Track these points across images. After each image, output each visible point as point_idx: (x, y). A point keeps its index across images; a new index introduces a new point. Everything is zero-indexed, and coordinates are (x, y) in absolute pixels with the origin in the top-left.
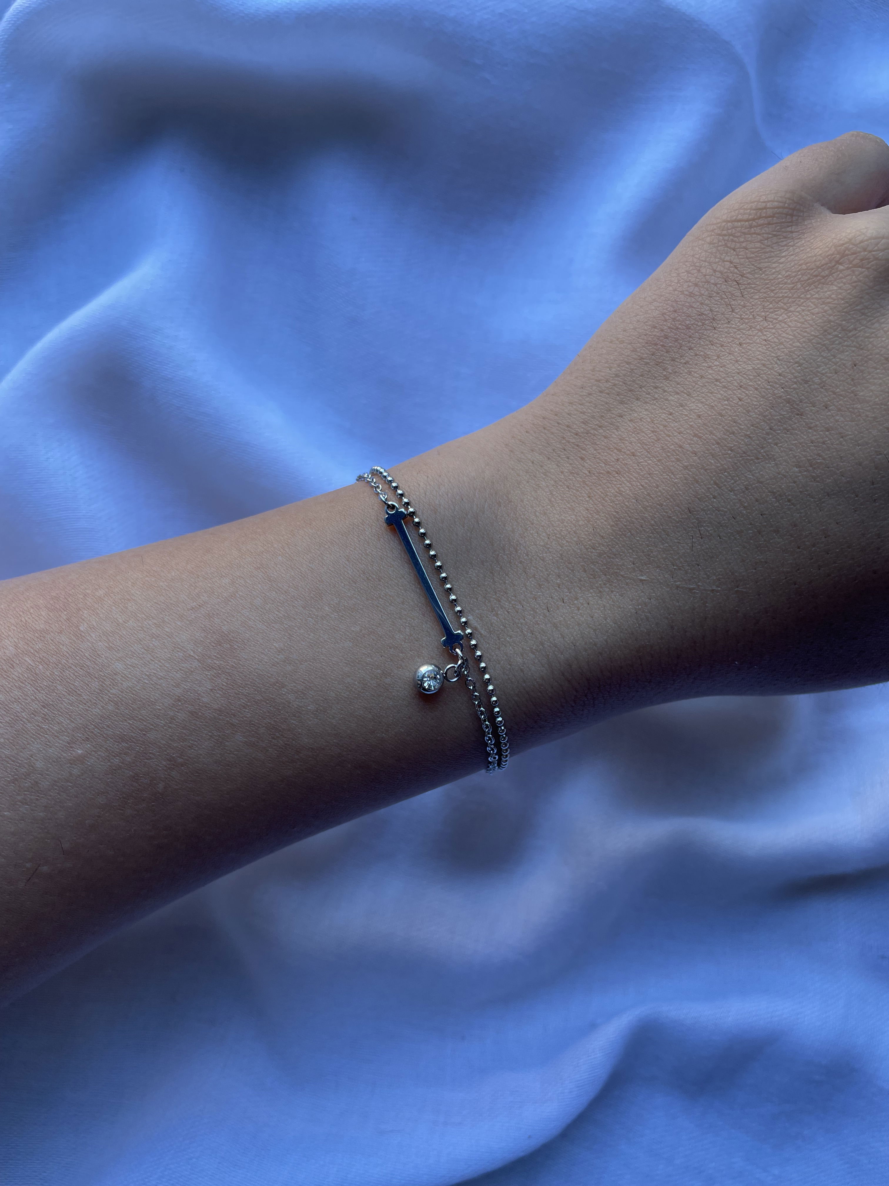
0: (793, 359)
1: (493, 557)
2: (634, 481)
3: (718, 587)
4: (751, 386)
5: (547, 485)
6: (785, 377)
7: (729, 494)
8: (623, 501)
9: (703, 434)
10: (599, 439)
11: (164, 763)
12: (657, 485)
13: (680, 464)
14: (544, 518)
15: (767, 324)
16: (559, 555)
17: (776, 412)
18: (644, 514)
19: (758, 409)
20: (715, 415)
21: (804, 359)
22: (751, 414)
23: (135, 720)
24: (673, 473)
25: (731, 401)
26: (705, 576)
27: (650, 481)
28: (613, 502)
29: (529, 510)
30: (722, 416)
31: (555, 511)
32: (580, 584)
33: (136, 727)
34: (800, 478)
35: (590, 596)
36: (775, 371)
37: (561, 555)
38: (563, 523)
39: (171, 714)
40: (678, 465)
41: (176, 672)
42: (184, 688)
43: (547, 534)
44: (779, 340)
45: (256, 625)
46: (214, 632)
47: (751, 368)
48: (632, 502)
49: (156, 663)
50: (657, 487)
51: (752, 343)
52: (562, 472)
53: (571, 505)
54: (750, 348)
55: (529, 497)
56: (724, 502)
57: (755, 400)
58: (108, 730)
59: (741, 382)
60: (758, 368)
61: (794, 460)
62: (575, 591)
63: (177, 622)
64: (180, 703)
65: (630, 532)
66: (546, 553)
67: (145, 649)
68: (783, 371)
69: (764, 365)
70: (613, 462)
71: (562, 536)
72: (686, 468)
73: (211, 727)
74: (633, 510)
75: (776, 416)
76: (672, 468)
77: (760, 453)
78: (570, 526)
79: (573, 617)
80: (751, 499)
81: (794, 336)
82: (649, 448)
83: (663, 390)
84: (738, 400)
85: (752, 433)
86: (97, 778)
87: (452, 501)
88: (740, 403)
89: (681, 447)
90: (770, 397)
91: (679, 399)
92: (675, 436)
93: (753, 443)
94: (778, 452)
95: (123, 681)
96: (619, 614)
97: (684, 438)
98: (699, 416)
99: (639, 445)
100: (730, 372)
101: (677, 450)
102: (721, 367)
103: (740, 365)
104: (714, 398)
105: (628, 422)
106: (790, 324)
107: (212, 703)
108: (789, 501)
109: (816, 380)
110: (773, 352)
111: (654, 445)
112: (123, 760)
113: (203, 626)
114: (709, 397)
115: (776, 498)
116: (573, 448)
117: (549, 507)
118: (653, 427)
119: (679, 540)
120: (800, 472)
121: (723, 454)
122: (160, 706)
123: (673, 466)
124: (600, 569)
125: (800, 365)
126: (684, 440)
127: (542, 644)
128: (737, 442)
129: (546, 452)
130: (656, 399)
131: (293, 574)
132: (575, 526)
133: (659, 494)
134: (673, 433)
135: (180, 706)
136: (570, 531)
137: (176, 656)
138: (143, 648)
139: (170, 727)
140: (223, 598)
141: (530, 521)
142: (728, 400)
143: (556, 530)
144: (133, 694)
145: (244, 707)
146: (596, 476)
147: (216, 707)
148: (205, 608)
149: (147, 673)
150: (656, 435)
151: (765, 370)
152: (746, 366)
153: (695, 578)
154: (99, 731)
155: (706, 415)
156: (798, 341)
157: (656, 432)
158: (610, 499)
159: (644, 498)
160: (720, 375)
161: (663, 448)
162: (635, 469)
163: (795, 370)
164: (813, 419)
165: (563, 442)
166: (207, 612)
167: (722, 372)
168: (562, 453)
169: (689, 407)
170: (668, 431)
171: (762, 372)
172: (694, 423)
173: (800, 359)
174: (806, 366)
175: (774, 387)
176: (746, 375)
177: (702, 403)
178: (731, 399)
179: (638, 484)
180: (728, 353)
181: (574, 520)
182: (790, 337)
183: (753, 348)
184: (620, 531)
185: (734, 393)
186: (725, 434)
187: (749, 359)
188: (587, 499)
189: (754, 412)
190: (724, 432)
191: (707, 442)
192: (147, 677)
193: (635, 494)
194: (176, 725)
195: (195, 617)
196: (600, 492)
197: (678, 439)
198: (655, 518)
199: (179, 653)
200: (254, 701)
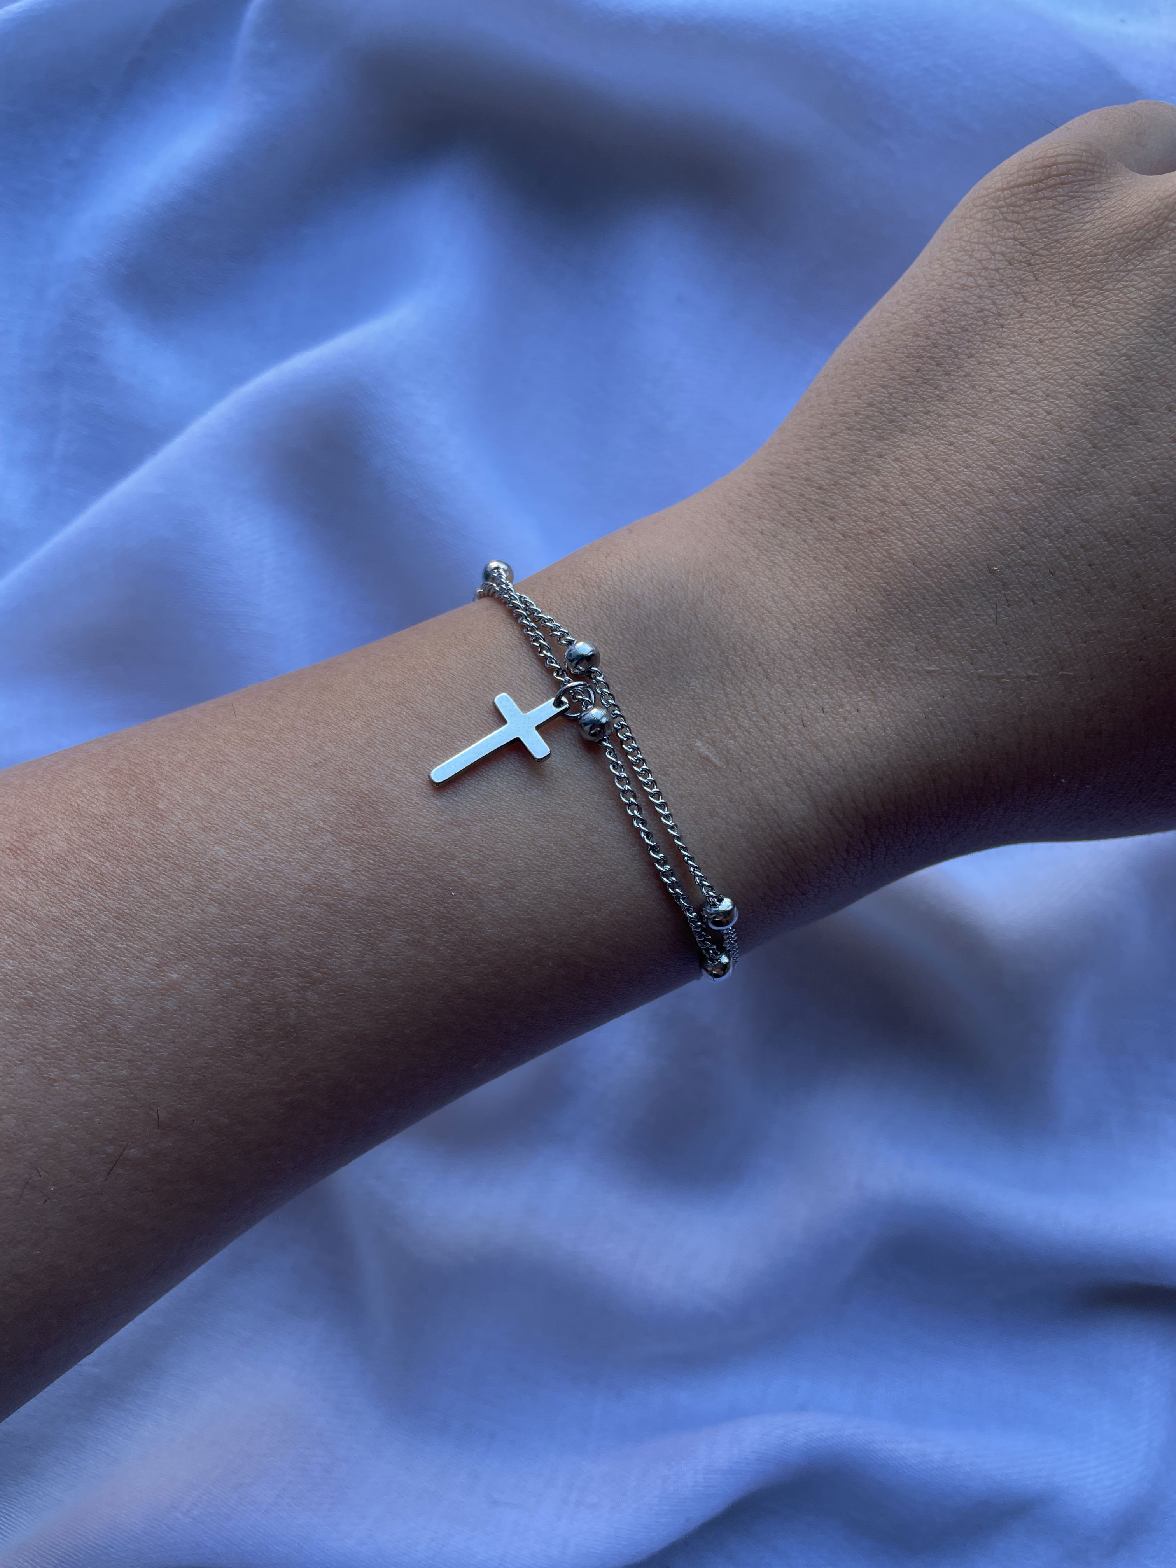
0: (1118, 351)
1: (722, 661)
2: (909, 538)
3: (1035, 671)
4: (1061, 393)
5: (784, 559)
6: (1109, 376)
7: (1043, 541)
8: (896, 567)
9: (999, 464)
10: (854, 490)
11: (296, 981)
12: (941, 539)
13: (971, 509)
14: (786, 602)
15: (1076, 311)
16: (811, 650)
17: (1100, 423)
18: (927, 580)
19: (1075, 423)
20: (1015, 437)
21: (1134, 350)
22: (1065, 429)
23: (250, 924)
24: (962, 522)
25: (1035, 416)
26: (1017, 658)
27: (930, 536)
28: (880, 570)
29: (763, 594)
30: (1024, 437)
31: (800, 593)
32: (845, 686)
33: (252, 933)
34: (1140, 509)
35: (860, 701)
36: (1093, 370)
37: (815, 649)
38: (813, 606)
39: (300, 909)
40: (968, 510)
41: (303, 853)
42: (317, 873)
43: (792, 623)
44: (1096, 330)
45: (406, 778)
46: (349, 792)
47: (1060, 370)
48: (907, 567)
49: (272, 842)
50: (942, 541)
51: (1057, 338)
52: (805, 541)
53: (821, 582)
54: (1055, 344)
55: (761, 578)
56: (1037, 553)
57: (1070, 410)
58: (213, 942)
59: (1047, 390)
60: (1070, 369)
61: (1130, 485)
62: (838, 697)
63: (296, 785)
64: (311, 894)
65: (908, 607)
66: (793, 648)
67: (255, 825)
68: (1105, 369)
69: (1077, 364)
70: (876, 517)
71: (813, 624)
72: (980, 512)
73: (358, 923)
74: (909, 577)
75: (1101, 429)
76: (960, 515)
77: (1082, 481)
78: (824, 610)
79: (839, 732)
80: (1073, 545)
81: (1117, 320)
82: (925, 493)
83: (936, 414)
84: (1045, 414)
85: (1069, 455)
86: (201, 1012)
87: (659, 590)
88: (1048, 418)
89: (970, 485)
90: (1090, 405)
91: (961, 423)
92: (960, 472)
93: (1071, 469)
94: (1107, 478)
95: (228, 871)
96: (902, 722)
97: (973, 472)
98: (992, 442)
99: (910, 489)
100: (1029, 379)
101: (964, 489)
102: (1017, 374)
103: (1043, 368)
104: (1010, 415)
105: (893, 463)
106: (1109, 306)
107: (356, 889)
108: (1127, 542)
109: (1153, 375)
110: (1088, 346)
111: (932, 487)
112: (238, 982)
113: (333, 787)
114: (1005, 415)
115: (1108, 540)
116: (817, 506)
117: (791, 588)
118: (928, 465)
119: (978, 611)
120: (1140, 501)
121: (1031, 488)
122: (283, 901)
123: (962, 512)
124: (870, 663)
125: (1129, 358)
126: (974, 475)
127: (800, 772)
128: (1049, 469)
129: (779, 517)
130: (928, 427)
131: (450, 706)
132: (831, 609)
133: (945, 551)
134: (957, 469)
135: (312, 897)
136: (825, 617)
137: (300, 831)
138: (252, 824)
139: (300, 929)
140: (356, 746)
141: (767, 609)
142: (1031, 415)
143: (804, 617)
144: (244, 888)
145: (400, 890)
146: (853, 539)
147: (362, 894)
148: (334, 762)
149: (262, 858)
150: (932, 474)
151: (1080, 370)
152: (1052, 369)
153: (1004, 662)
154: (199, 944)
155: (1002, 438)
156: (1123, 327)
157: (932, 470)
158: (875, 567)
159: (925, 559)
160: (1016, 385)
161: (945, 490)
162: (908, 522)
163: (1121, 364)
164: (1153, 428)
165: (801, 500)
166: (336, 767)
167: (1019, 380)
168: (801, 516)
169: (976, 431)
170: (950, 466)
171: (1076, 373)
172: (986, 451)
173: (1129, 350)
174: (1137, 358)
175: (1094, 391)
176: (1054, 380)
177: (994, 423)
178: (1035, 414)
179: (915, 542)
180: (1024, 354)
181: (828, 601)
182: (1110, 323)
183: (1060, 343)
184: (895, 608)
185: (1038, 405)
186: (1030, 461)
187: (1056, 359)
188: (844, 571)
189: (1069, 427)
190: (1029, 459)
191: (1007, 475)
192: (261, 863)
193: (912, 555)
194: (309, 925)
195: (321, 775)
196: (862, 559)
197: (965, 475)
198: (942, 584)
199: (304, 826)
200: (414, 882)
